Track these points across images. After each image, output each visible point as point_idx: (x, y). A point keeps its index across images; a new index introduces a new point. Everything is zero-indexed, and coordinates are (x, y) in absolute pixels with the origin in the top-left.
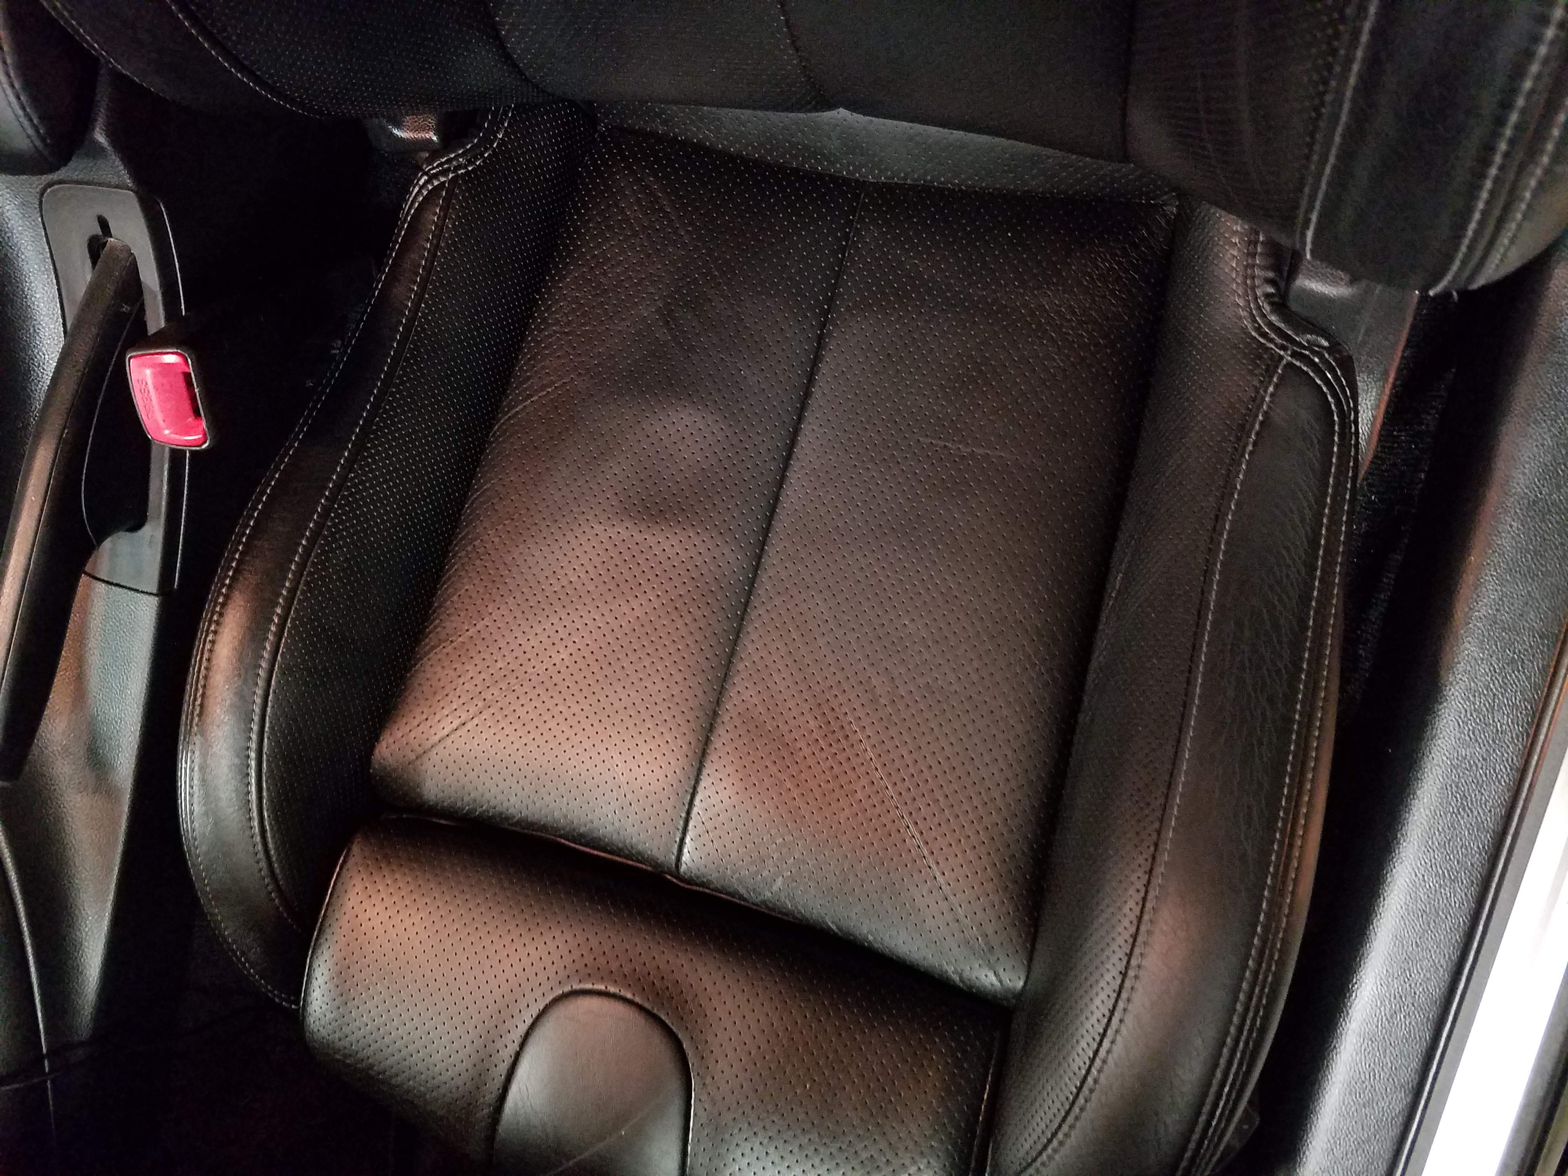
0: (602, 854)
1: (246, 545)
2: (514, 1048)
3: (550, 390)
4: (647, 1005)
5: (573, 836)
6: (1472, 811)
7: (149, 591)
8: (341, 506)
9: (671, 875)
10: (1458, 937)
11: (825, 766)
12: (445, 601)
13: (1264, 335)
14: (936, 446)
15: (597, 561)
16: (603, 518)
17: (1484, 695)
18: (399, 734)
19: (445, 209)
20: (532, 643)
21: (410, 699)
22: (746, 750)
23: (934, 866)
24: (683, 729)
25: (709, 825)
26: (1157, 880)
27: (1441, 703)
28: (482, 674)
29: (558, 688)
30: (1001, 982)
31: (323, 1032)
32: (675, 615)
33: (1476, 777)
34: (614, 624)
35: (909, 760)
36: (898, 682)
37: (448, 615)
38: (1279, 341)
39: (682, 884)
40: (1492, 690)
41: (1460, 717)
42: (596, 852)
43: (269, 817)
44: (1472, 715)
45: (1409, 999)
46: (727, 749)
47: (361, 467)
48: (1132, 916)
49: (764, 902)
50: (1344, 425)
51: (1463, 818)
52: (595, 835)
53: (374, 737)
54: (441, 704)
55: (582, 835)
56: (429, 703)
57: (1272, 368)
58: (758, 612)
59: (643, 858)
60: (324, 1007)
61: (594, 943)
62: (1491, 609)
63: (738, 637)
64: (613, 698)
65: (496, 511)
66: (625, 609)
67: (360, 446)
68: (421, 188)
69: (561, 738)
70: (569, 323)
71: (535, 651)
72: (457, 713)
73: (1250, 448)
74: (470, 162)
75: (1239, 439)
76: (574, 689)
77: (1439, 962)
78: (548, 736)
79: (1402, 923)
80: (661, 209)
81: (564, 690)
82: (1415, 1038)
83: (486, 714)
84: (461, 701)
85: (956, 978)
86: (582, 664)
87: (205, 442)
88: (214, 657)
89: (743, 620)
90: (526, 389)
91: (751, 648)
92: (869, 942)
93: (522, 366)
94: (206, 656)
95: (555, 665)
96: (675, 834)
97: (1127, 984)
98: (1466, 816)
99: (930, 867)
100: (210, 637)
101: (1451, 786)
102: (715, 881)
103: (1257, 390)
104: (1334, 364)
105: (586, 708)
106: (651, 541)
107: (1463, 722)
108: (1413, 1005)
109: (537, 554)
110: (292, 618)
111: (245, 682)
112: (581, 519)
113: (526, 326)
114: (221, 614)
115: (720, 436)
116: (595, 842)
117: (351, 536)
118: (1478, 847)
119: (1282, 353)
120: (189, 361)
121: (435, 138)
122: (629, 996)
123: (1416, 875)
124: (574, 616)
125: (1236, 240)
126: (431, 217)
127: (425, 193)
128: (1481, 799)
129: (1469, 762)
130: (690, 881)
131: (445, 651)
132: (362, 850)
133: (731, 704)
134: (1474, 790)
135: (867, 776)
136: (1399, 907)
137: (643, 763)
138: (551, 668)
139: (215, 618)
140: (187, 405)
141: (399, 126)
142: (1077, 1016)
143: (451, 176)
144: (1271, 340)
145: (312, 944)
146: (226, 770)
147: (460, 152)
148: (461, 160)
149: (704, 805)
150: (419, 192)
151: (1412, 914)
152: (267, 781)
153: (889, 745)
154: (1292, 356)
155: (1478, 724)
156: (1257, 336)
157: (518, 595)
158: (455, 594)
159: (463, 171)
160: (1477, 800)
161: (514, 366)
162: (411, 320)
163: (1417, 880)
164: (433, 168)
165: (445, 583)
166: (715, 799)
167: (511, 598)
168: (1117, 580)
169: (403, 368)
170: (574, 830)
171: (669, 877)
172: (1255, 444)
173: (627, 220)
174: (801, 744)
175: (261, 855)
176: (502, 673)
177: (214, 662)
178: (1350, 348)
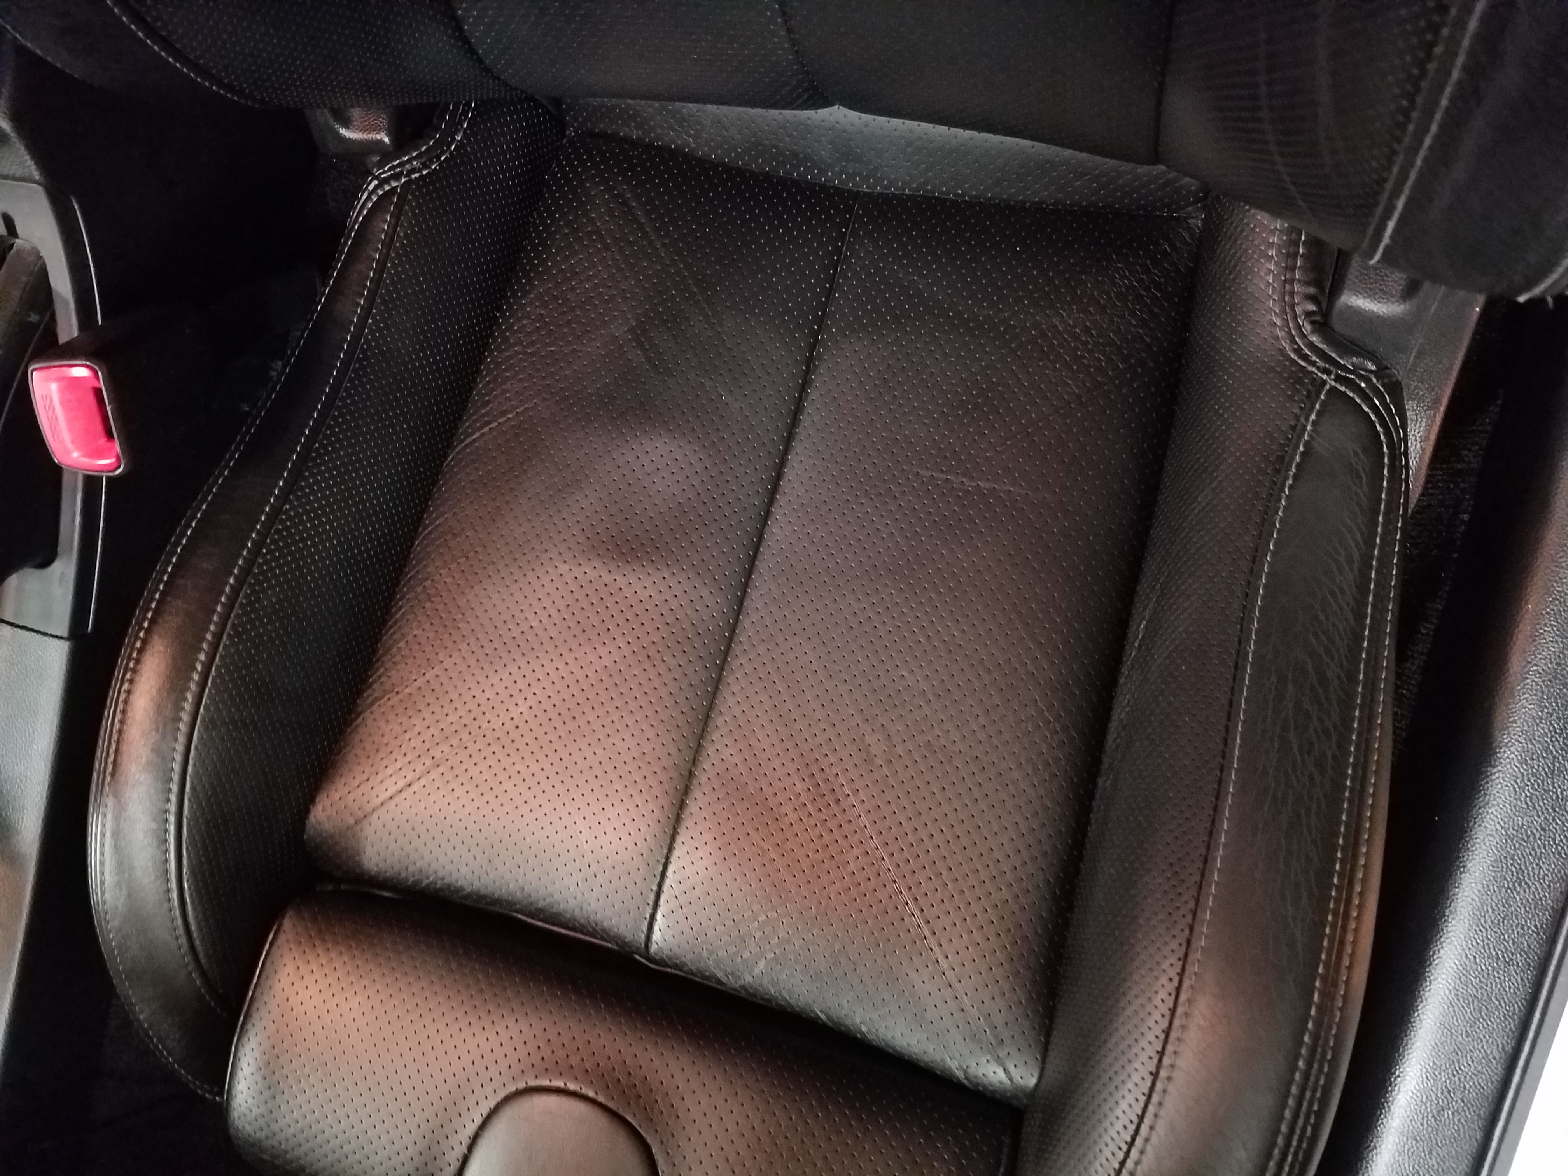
0: (563, 931)
1: (167, 584)
2: (462, 1150)
3: (511, 416)
4: (611, 1105)
5: (530, 912)
6: (1529, 887)
7: (59, 634)
8: (274, 541)
9: (641, 956)
10: (1512, 1025)
11: (814, 833)
12: (391, 648)
13: (1305, 358)
14: (937, 479)
15: (561, 604)
16: (568, 556)
17: (1543, 757)
18: (337, 796)
19: (397, 216)
20: (488, 694)
21: (351, 757)
22: (725, 814)
23: (936, 949)
24: (656, 791)
25: (683, 900)
26: (1193, 968)
27: (1494, 767)
28: (431, 728)
29: (515, 745)
30: (1011, 1080)
31: (249, 1129)
32: (647, 665)
33: (1533, 849)
34: (580, 674)
35: (907, 827)
36: (896, 740)
37: (394, 663)
38: (1321, 363)
39: (652, 966)
40: (1551, 752)
41: (1517, 783)
42: (555, 929)
43: (189, 888)
44: (1529, 780)
45: (1458, 1093)
46: (704, 814)
47: (298, 498)
48: (1164, 1009)
49: (743, 987)
50: (1394, 457)
51: (1518, 893)
52: (555, 910)
53: (310, 800)
54: (385, 762)
55: (540, 910)
56: (370, 762)
57: (1313, 394)
58: (739, 661)
59: (609, 935)
60: (250, 1101)
61: (552, 1034)
62: (1551, 663)
63: (717, 688)
64: (577, 757)
65: (449, 548)
66: (592, 657)
67: (297, 474)
68: (371, 193)
69: (519, 801)
70: (533, 343)
71: (491, 704)
72: (403, 773)
73: (1290, 481)
74: (425, 166)
75: (1277, 471)
76: (534, 746)
77: (1491, 1053)
78: (503, 799)
79: (1451, 1010)
80: (636, 220)
81: (522, 747)
82: (1465, 1137)
83: (435, 774)
84: (407, 759)
85: (960, 1075)
86: (543, 718)
87: (119, 467)
88: (129, 709)
89: (722, 669)
90: (484, 415)
91: (731, 701)
92: (863, 1033)
93: (480, 390)
94: (120, 707)
95: (512, 719)
96: (644, 909)
97: (1159, 1086)
98: (1522, 892)
99: (931, 950)
100: (126, 686)
101: (1505, 858)
102: (689, 964)
103: (1297, 418)
104: (1382, 389)
105: (547, 766)
106: (622, 582)
107: (1519, 787)
108: (1463, 1101)
109: (495, 596)
110: (217, 666)
111: (164, 738)
112: (544, 558)
113: (486, 347)
114: (138, 661)
115: (699, 467)
116: (555, 918)
117: (284, 574)
118: (1536, 926)
119: (1325, 377)
120: (100, 374)
121: (386, 140)
122: (591, 1094)
123: (1467, 957)
124: (534, 664)
125: (1272, 252)
126: (381, 224)
127: (375, 198)
128: (1539, 873)
129: (1526, 831)
130: (661, 962)
131: (391, 703)
132: (294, 925)
133: (710, 764)
134: (1531, 863)
135: (860, 846)
136: (1447, 992)
137: (609, 830)
138: (508, 723)
139: (131, 665)
140: (99, 427)
141: (347, 125)
142: (1100, 1121)
143: (403, 180)
144: (1313, 363)
145: (238, 1029)
146: (141, 835)
147: (414, 154)
148: (415, 163)
149: (678, 877)
150: (369, 198)
151: (1461, 1000)
152: (187, 849)
153: (885, 810)
154: (1336, 380)
155: (1536, 790)
156: (1296, 358)
157: (472, 641)
158: (401, 640)
159: (417, 175)
160: (1534, 874)
161: (471, 389)
162: (356, 338)
163: (1467, 963)
164: (384, 172)
165: (391, 627)
166: (690, 871)
167: (465, 645)
168: (1140, 627)
169: (347, 390)
170: (531, 904)
171: (637, 957)
172: (1296, 477)
173: (598, 232)
174: (787, 808)
175: (181, 931)
176: (453, 729)
177: (129, 714)
178: (1400, 373)
